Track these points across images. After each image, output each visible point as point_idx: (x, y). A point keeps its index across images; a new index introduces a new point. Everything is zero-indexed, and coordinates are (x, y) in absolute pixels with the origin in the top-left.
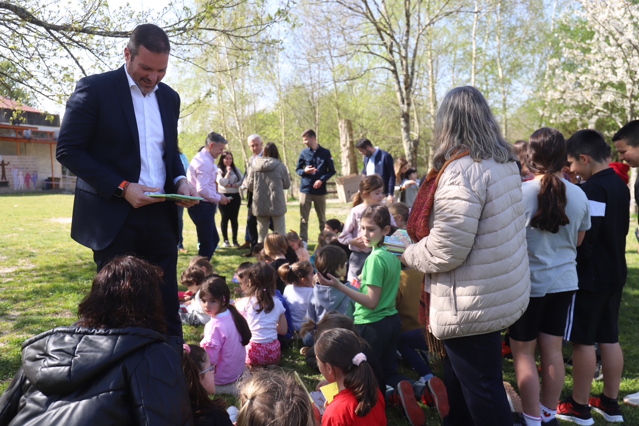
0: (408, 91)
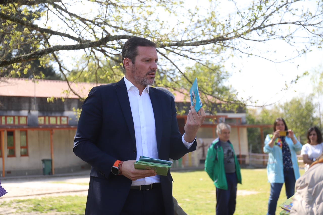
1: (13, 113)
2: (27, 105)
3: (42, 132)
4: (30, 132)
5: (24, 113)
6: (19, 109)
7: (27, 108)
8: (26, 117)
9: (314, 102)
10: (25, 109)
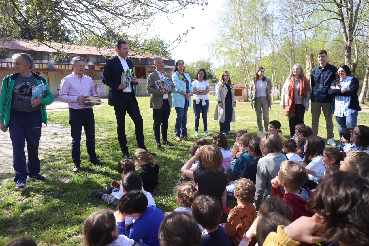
0: (351, 31)
1: (38, 61)
2: (47, 57)
3: (57, 73)
4: (49, 73)
5: (45, 61)
6: (42, 59)
7: (47, 59)
8: (47, 64)
9: (211, 62)
10: (45, 60)
